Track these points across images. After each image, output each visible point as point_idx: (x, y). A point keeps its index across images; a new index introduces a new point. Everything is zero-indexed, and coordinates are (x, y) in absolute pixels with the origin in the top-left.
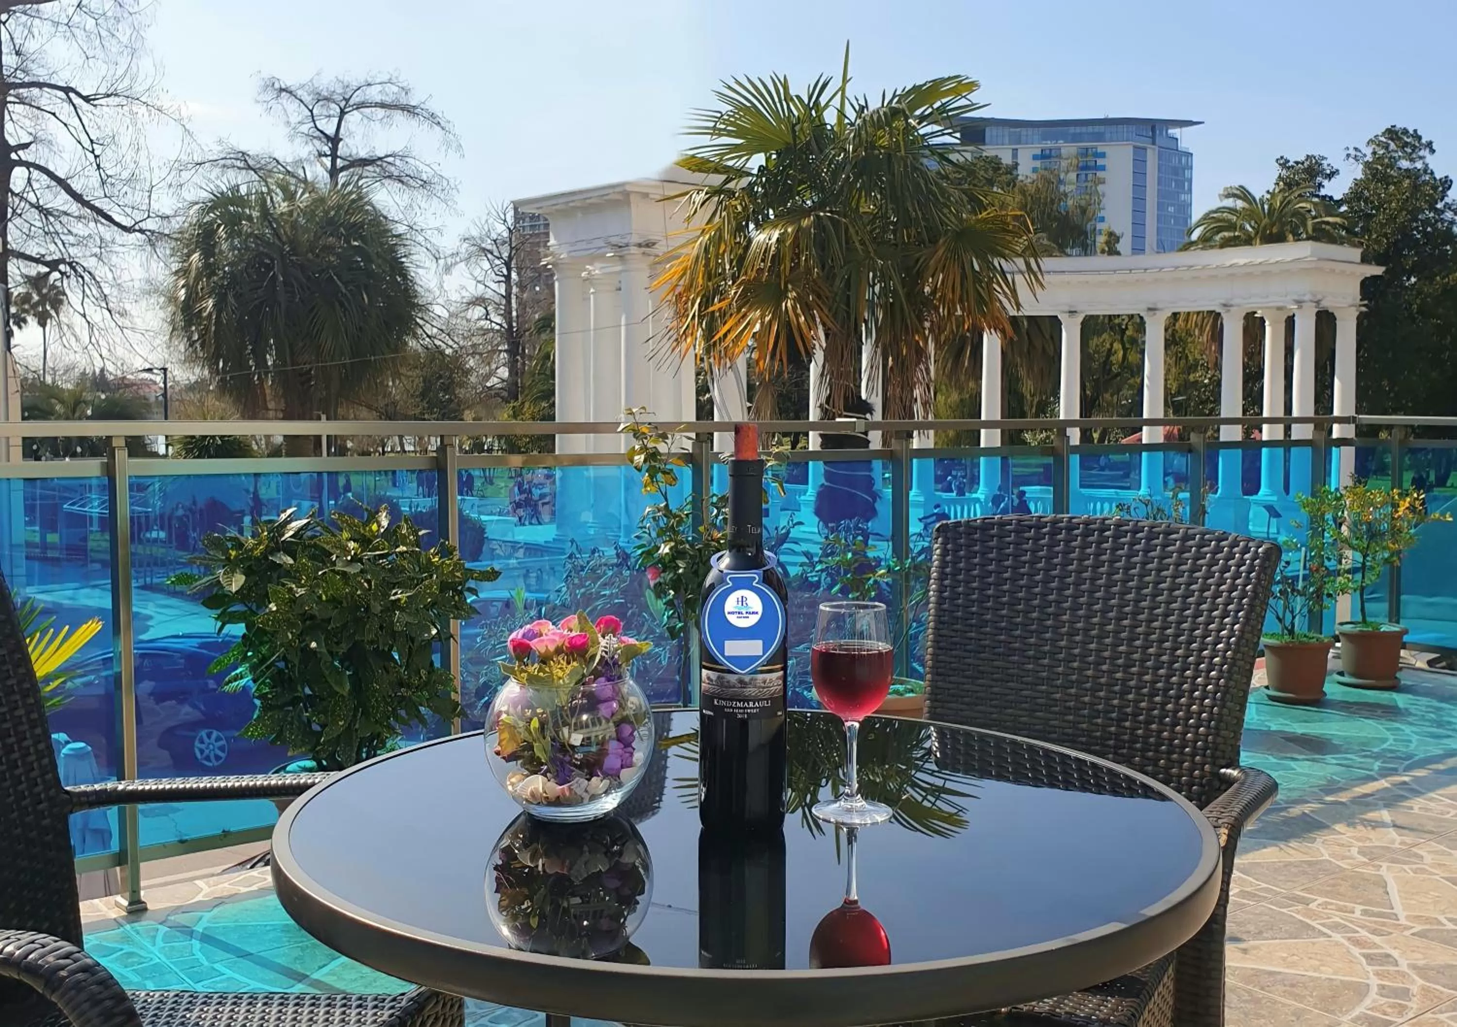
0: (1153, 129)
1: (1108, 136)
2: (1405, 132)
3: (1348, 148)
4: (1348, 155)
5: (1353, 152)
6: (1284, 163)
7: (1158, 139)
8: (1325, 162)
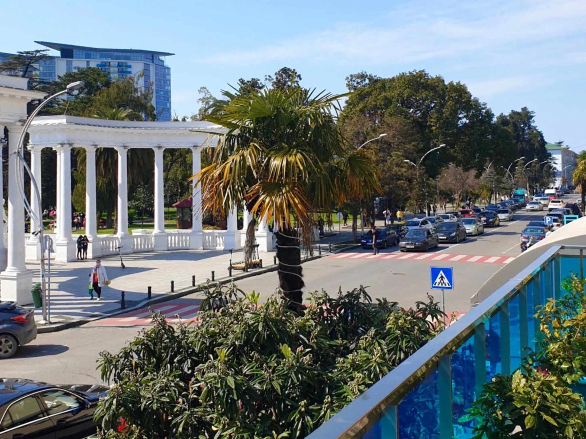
0: (153, 56)
1: (132, 58)
2: (289, 69)
3: (266, 76)
4: (266, 79)
5: (268, 78)
6: (242, 81)
7: (155, 61)
8: (259, 82)
